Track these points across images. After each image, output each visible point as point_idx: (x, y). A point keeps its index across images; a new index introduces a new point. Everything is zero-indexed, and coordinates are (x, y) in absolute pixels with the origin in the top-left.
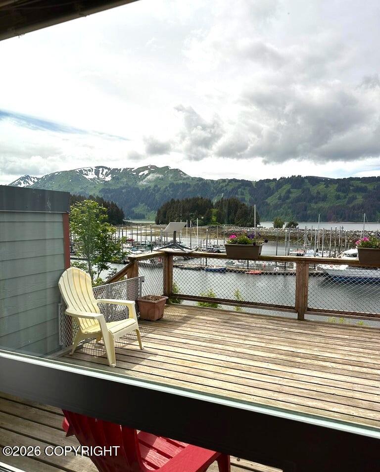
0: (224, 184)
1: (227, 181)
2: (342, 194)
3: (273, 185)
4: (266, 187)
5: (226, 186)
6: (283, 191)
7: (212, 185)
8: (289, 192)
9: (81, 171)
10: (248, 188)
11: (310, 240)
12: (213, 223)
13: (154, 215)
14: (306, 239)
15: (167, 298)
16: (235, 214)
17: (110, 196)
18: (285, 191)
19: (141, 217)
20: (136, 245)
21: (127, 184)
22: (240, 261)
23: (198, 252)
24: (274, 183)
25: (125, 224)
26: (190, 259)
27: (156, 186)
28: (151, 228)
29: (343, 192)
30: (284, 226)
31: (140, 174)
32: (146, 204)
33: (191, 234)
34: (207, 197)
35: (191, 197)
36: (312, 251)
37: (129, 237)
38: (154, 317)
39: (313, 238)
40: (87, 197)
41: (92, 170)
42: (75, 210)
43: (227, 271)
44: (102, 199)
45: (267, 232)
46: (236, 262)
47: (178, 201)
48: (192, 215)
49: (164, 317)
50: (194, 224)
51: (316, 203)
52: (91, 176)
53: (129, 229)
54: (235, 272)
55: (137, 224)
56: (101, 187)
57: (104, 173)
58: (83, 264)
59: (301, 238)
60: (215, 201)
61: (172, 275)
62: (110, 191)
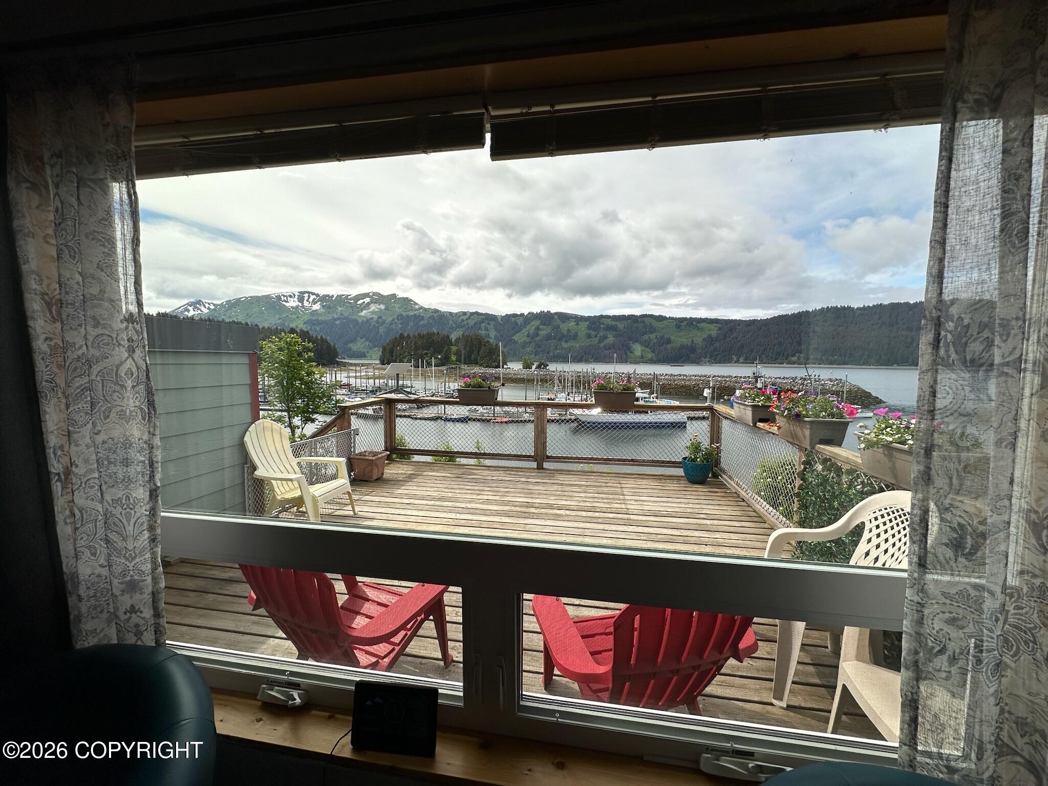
0: (465, 318)
1: (469, 314)
2: (593, 333)
3: (520, 321)
4: (512, 322)
5: (467, 320)
6: (531, 327)
7: (450, 318)
8: (538, 329)
9: (279, 297)
10: (492, 323)
11: (561, 382)
12: (452, 362)
13: (377, 352)
14: (556, 382)
15: (388, 453)
16: (478, 353)
17: (318, 329)
18: (533, 328)
19: (362, 355)
20: (353, 391)
21: (342, 314)
22: (485, 407)
23: (434, 398)
24: (522, 318)
25: (339, 364)
26: (424, 407)
27: (380, 317)
28: (374, 369)
29: (594, 330)
30: (534, 367)
31: (360, 302)
32: (367, 340)
33: (425, 377)
34: (445, 332)
35: (425, 332)
36: (563, 394)
37: (345, 381)
38: (371, 477)
39: (564, 380)
40: (287, 330)
41: (294, 295)
42: (269, 347)
43: (469, 420)
44: (308, 332)
45: (515, 374)
46: (480, 409)
47: (409, 336)
48: (426, 354)
49: (384, 476)
50: (429, 365)
51: (567, 342)
52: (293, 303)
53: (345, 370)
54: (479, 420)
55: (355, 365)
56: (306, 318)
57: (311, 300)
58: (281, 417)
59: (552, 380)
60: (453, 337)
61: (395, 426)
62: (319, 323)
